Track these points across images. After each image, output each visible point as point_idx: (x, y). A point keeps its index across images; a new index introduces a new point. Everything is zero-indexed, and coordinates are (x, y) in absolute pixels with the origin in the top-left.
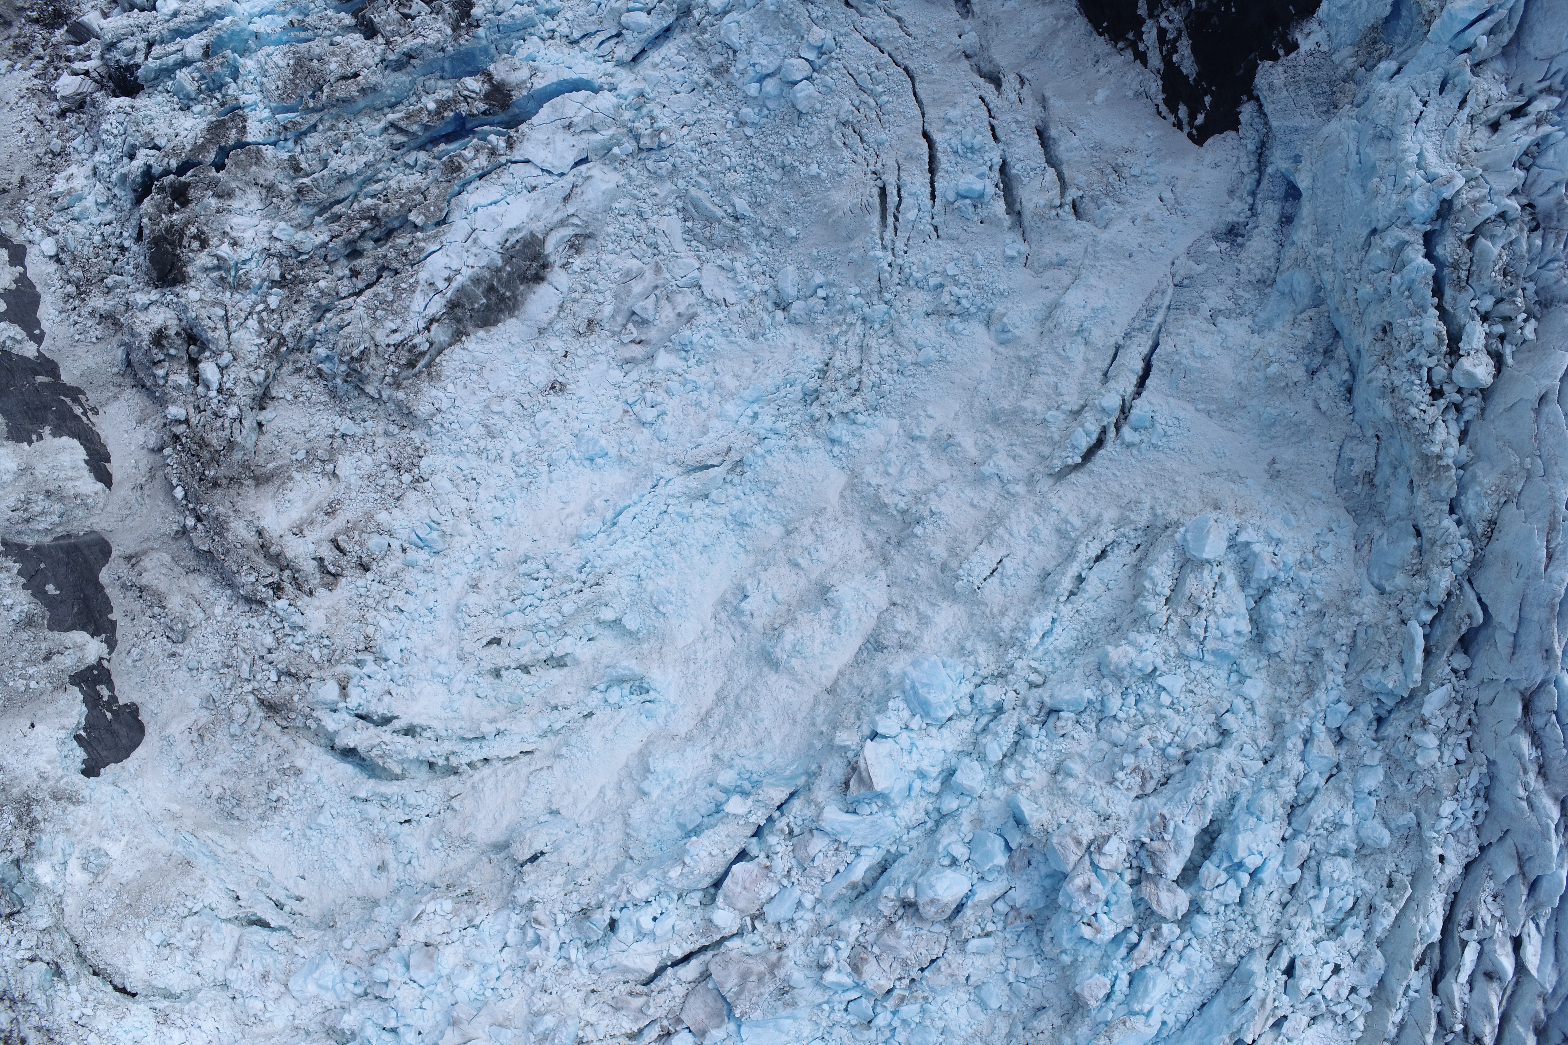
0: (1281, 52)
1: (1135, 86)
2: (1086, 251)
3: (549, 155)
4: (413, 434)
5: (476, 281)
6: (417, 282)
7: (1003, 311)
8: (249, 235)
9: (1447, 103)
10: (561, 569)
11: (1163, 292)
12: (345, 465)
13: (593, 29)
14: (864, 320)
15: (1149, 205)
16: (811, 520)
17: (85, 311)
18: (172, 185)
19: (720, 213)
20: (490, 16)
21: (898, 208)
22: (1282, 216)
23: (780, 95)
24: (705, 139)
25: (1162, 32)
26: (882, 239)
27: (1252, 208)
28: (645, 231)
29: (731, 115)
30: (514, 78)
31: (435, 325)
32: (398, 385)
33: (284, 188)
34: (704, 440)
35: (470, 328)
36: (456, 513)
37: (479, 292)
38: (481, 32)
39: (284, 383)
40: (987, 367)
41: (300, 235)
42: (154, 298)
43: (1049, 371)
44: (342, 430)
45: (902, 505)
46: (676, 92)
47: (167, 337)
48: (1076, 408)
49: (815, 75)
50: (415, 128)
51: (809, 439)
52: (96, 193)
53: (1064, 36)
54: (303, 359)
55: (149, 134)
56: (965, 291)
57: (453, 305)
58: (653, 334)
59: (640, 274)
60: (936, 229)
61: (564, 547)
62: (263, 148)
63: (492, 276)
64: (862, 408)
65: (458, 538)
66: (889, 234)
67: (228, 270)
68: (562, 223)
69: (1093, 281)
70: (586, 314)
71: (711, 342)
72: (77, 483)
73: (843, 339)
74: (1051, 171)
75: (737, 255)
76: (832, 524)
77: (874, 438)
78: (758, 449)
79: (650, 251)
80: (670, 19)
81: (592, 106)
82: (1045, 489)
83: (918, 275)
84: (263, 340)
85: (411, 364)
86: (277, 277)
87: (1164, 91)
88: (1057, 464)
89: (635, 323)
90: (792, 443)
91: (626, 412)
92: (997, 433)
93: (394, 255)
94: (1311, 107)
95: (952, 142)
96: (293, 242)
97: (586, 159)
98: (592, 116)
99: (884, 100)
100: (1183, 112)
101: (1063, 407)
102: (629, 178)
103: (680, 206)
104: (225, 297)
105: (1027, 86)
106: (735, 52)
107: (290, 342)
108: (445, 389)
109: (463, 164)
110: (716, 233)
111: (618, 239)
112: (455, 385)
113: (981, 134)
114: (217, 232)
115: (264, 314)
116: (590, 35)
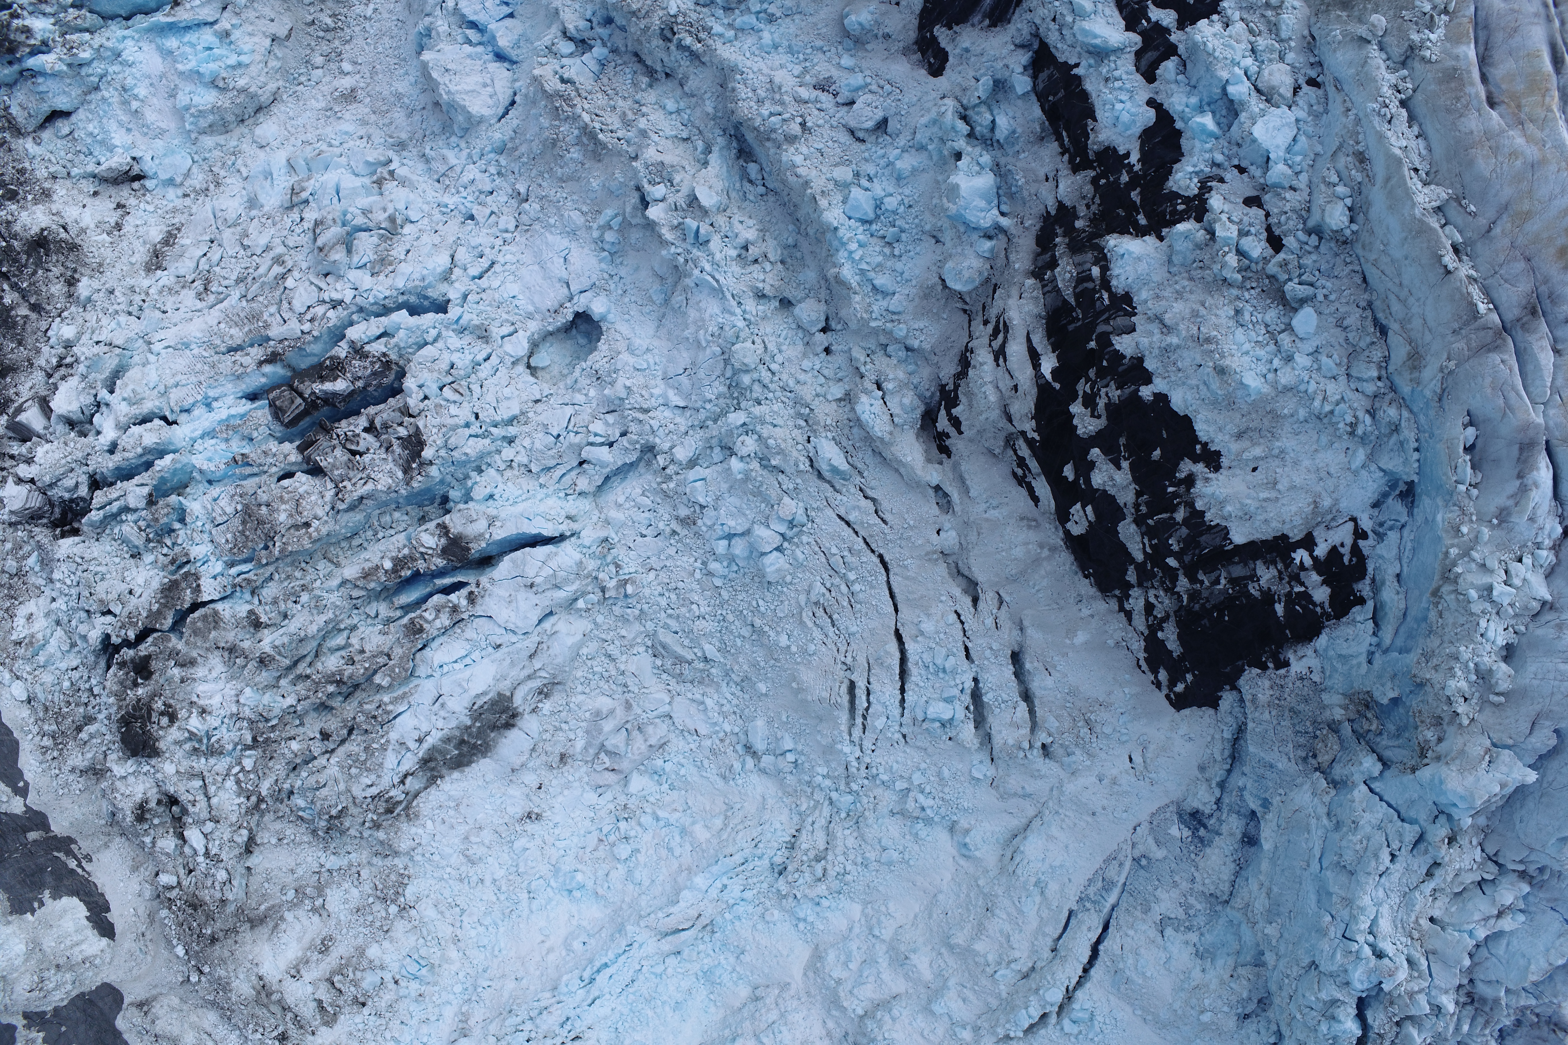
0: (1271, 665)
1: (1118, 637)
2: (1051, 791)
3: (513, 614)
4: (396, 861)
5: (448, 740)
7: (966, 826)
8: (216, 701)
9: (1416, 867)
10: (544, 1027)
11: (1121, 865)
12: (334, 898)
13: (552, 463)
14: (831, 803)
15: (1117, 766)
16: (777, 992)
17: (66, 768)
18: (132, 660)
19: (690, 656)
20: (443, 453)
21: (867, 709)
22: (1245, 835)
23: (749, 558)
24: (673, 585)
25: (1149, 608)
26: (850, 735)
27: (1218, 801)
28: (614, 673)
29: (698, 564)
30: (471, 530)
31: (410, 778)
32: (377, 826)
33: (246, 645)
34: (676, 909)
36: (443, 943)
37: (450, 747)
38: (434, 471)
39: (268, 831)
40: (948, 876)
41: (267, 698)
42: (131, 770)
43: (1004, 917)
44: (328, 866)
45: (860, 1012)
46: (642, 536)
47: (150, 810)
48: (1025, 970)
49: (786, 545)
50: (372, 585)
51: (776, 912)
52: (57, 640)
53: (1047, 567)
54: (283, 808)
55: (101, 601)
56: (931, 803)
57: (426, 762)
59: (612, 712)
60: (904, 736)
61: (546, 998)
62: (219, 606)
63: (462, 734)
64: (826, 893)
65: (446, 966)
66: (857, 732)
67: (200, 741)
68: (529, 677)
69: (1054, 831)
70: (559, 749)
71: (683, 772)
73: (810, 820)
74: (1023, 706)
75: (708, 690)
76: (795, 1003)
77: (839, 923)
78: (727, 915)
79: (620, 689)
80: (633, 457)
81: (554, 564)
83: (885, 777)
84: (242, 799)
85: (389, 811)
86: (249, 741)
87: (1146, 650)
88: (1001, 1032)
89: (608, 753)
90: (760, 909)
91: (601, 841)
92: (951, 961)
93: (363, 718)
94: (1290, 745)
95: (925, 656)
96: (261, 708)
97: (551, 613)
98: (554, 575)
99: (856, 587)
100: (1163, 675)
101: (1013, 965)
102: (595, 623)
103: (649, 643)
104: (201, 764)
105: (1004, 607)
106: (702, 507)
107: (269, 800)
108: (424, 826)
109: (425, 626)
110: (686, 672)
111: (587, 682)
112: (433, 821)
113: (954, 655)
114: (185, 704)
115: (241, 775)
116: (549, 469)
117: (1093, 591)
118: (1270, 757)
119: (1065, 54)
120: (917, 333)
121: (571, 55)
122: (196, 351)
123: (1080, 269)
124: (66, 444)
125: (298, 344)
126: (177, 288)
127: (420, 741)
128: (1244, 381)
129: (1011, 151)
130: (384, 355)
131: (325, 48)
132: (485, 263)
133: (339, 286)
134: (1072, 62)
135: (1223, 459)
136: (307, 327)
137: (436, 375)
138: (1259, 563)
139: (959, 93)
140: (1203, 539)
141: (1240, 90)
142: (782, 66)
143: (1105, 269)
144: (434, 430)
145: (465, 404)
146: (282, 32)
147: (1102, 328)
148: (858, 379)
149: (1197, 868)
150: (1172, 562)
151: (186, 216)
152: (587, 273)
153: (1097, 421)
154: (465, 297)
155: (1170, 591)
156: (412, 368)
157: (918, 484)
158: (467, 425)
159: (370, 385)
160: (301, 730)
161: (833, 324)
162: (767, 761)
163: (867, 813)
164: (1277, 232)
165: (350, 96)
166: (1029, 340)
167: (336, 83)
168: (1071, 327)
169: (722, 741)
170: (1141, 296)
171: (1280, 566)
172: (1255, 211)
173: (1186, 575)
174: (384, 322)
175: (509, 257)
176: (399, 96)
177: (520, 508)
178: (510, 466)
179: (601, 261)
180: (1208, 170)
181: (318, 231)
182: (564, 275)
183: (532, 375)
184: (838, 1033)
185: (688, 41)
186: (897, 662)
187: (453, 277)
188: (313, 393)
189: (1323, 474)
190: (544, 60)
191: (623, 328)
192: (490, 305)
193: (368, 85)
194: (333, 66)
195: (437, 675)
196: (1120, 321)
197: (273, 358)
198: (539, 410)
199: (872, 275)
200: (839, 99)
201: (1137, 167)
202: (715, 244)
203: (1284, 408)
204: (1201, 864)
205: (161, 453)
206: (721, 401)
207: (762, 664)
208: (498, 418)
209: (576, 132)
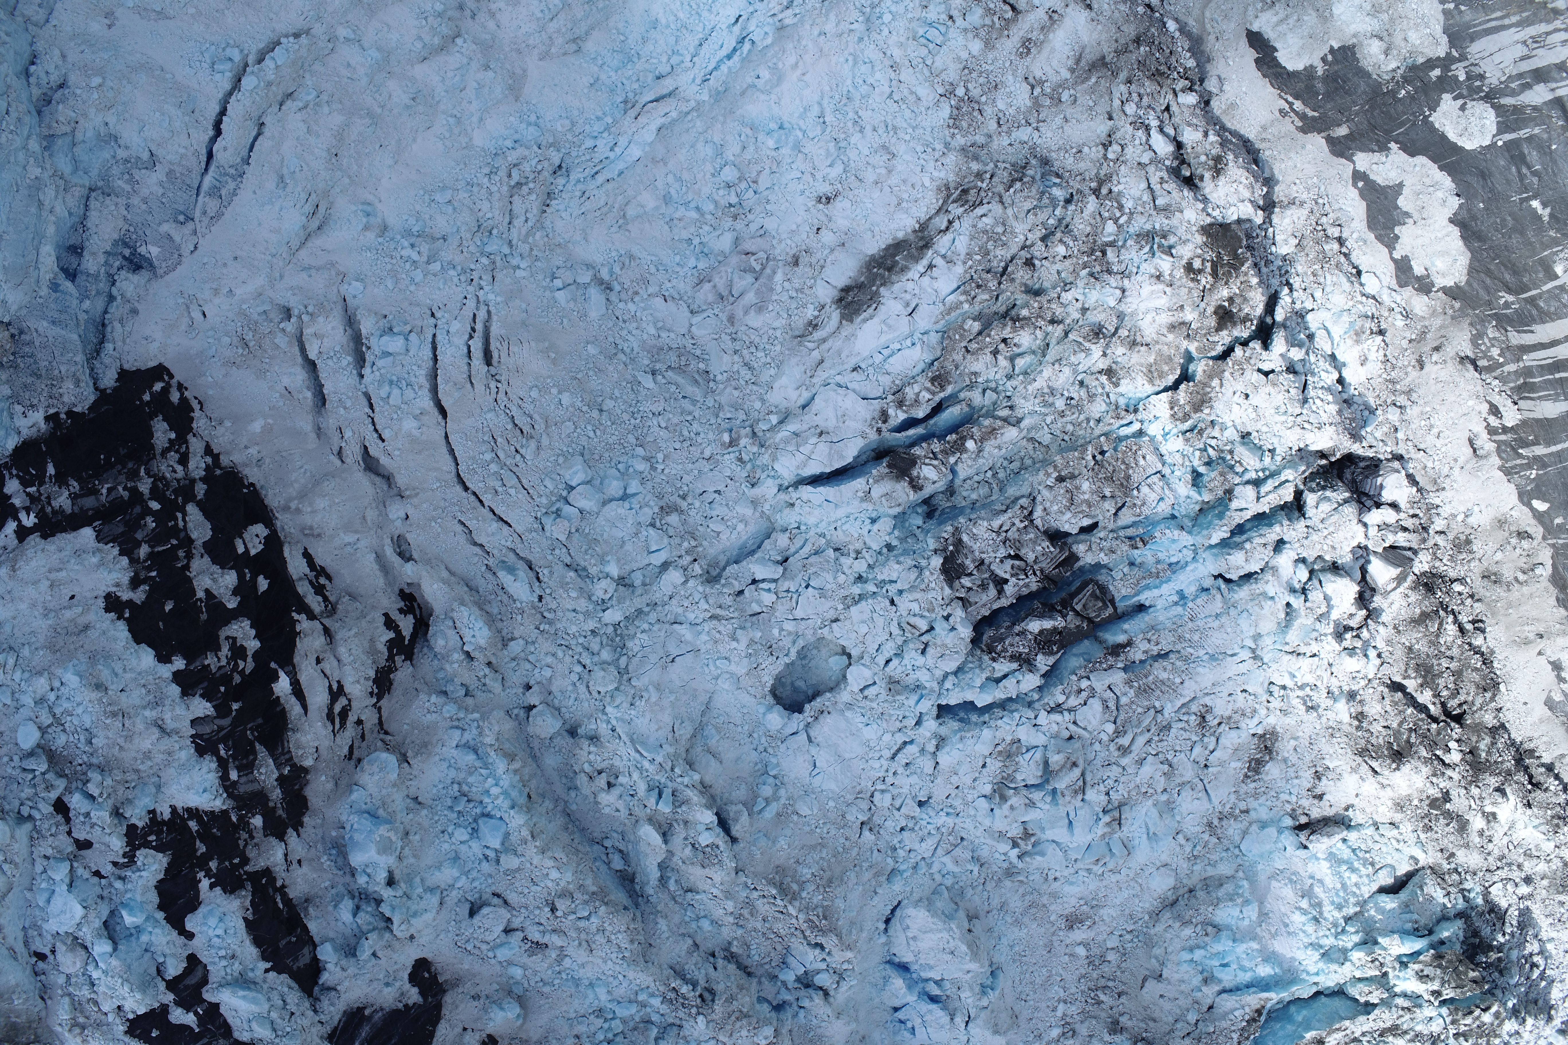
0: (63, 416)
1: (220, 430)
2: (282, 277)
3: (840, 404)
4: (962, 141)
5: (904, 269)
6: (965, 263)
7: (368, 234)
8: (1147, 289)
11: (205, 213)
12: (1022, 96)
13: (813, 559)
14: (510, 243)
15: (216, 307)
16: (553, 50)
17: (1311, 206)
18: (1234, 324)
19: (670, 373)
20: (924, 563)
21: (471, 337)
22: (80, 255)
23: (603, 479)
24: (686, 444)
25: (184, 460)
26: (489, 312)
27: (114, 283)
28: (745, 352)
29: (660, 467)
30: (886, 486)
31: (943, 227)
32: (979, 175)
33: (1120, 350)
34: (660, 121)
35: (912, 237)
36: (907, 63)
37: (902, 263)
38: (932, 544)
39: (1092, 161)
40: (384, 183)
41: (1092, 297)
42: (1233, 209)
43: (316, 151)
44: (1029, 129)
45: (459, 41)
46: (718, 492)
47: (1210, 169)
48: (290, 103)
49: (565, 493)
50: (987, 422)
51: (560, 129)
53: (292, 491)
54: (1076, 185)
55: (1276, 385)
56: (404, 253)
57: (927, 245)
58: (734, 260)
59: (747, 313)
60: (433, 315)
61: (788, 18)
62: (1149, 389)
63: (890, 278)
64: (508, 153)
65: (902, 39)
66: (482, 315)
67: (1160, 247)
68: (824, 340)
69: (274, 239)
70: (799, 270)
71: (677, 258)
72: (1275, 19)
73: (530, 224)
74: (312, 356)
75: (654, 343)
76: (531, 42)
77: (494, 125)
78: (610, 120)
79: (739, 336)
80: (730, 571)
81: (800, 457)
82: (317, 25)
83: (452, 273)
84: (1115, 189)
85: (965, 192)
86: (1110, 251)
87: (192, 419)
88: (304, 40)
89: (753, 271)
90: (577, 130)
91: (755, 182)
92: (369, 102)
93: (990, 284)
94: (37, 344)
95: (413, 395)
96: (1098, 287)
97: (804, 407)
98: (798, 446)
99: (488, 456)
100: (175, 397)
101: (301, 105)
102: (763, 401)
103: (712, 384)
104: (1160, 222)
105: (336, 449)
106: (653, 525)
107: (1087, 191)
108: (932, 179)
109: (929, 385)
110: (674, 358)
111: (772, 341)
112: (923, 185)
113: (382, 399)
114: (1178, 283)
115: (1118, 214)
116: (816, 553)
117: (246, 471)
118: (57, 331)
119: (281, 982)
120: (433, 709)
121: (818, 972)
122: (1201, 652)
123: (250, 777)
124: (1333, 547)
125: (1092, 667)
126: (1236, 717)
127: (931, 266)
128: (77, 679)
129: (341, 888)
130: (994, 660)
131: (1106, 969)
132: (902, 758)
133: (1055, 727)
134: (272, 975)
135: (103, 605)
136: (1084, 684)
137: (939, 642)
138: (69, 511)
139: (396, 944)
140: (121, 529)
141: (101, 948)
142: (583, 966)
143: (224, 778)
144: (933, 585)
145: (905, 613)
146: (1151, 984)
147: (226, 722)
148: (494, 661)
149: (125, 219)
150: (155, 505)
151: (1242, 791)
152: (790, 752)
153: (229, 633)
154: (918, 723)
155: (158, 478)
156: (964, 647)
157: (428, 562)
158: (901, 592)
159: (1008, 628)
160: (1058, 266)
161: (522, 713)
162: (585, 277)
163: (469, 236)
164: (60, 817)
165: (1073, 921)
166: (305, 707)
167: (1091, 934)
168: (260, 721)
169: (636, 293)
170: (187, 753)
171: (49, 510)
172: (81, 836)
173: (142, 494)
174: (999, 694)
175: (877, 765)
176: (1017, 923)
177: (841, 512)
178: (858, 552)
179: (778, 765)
180: (129, 873)
181: (1080, 783)
182: (814, 750)
183: (843, 648)
184: (482, 17)
185: (685, 989)
186: (440, 388)
187: (934, 742)
188: (1064, 616)
189: (7, 597)
190: (845, 966)
191: (746, 699)
192: (891, 715)
193: (1053, 934)
194: (1095, 951)
195: (917, 335)
196: (207, 729)
197: (1117, 650)
198: (832, 612)
199: (478, 764)
200: (521, 935)
201: (201, 875)
202: (642, 787)
203: (44, 656)
204: (121, 223)
205: (1224, 544)
206: (632, 632)
207: (591, 373)
208: (870, 601)
209: (804, 894)
